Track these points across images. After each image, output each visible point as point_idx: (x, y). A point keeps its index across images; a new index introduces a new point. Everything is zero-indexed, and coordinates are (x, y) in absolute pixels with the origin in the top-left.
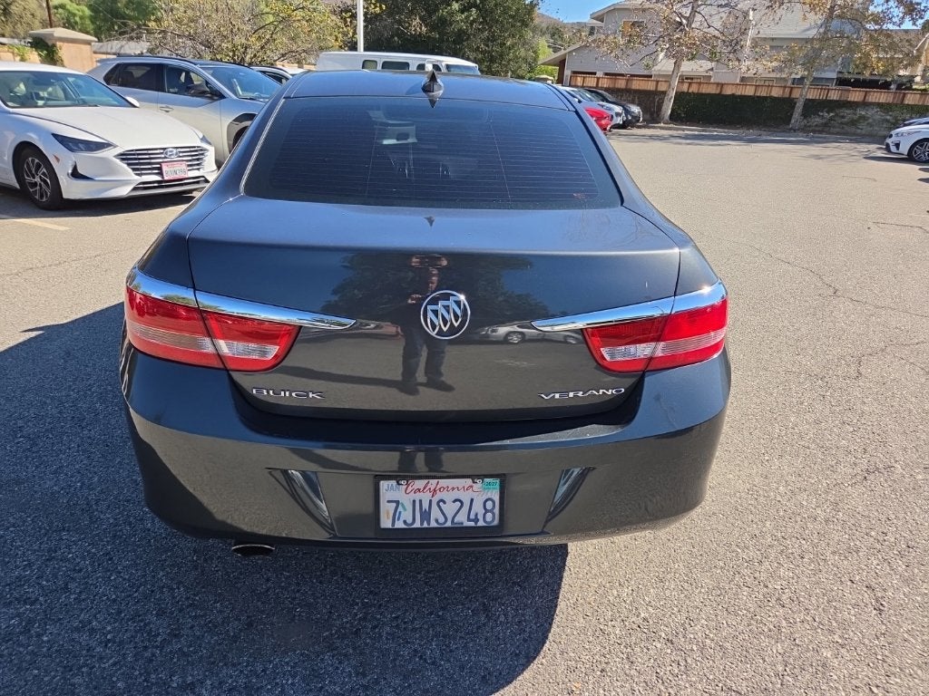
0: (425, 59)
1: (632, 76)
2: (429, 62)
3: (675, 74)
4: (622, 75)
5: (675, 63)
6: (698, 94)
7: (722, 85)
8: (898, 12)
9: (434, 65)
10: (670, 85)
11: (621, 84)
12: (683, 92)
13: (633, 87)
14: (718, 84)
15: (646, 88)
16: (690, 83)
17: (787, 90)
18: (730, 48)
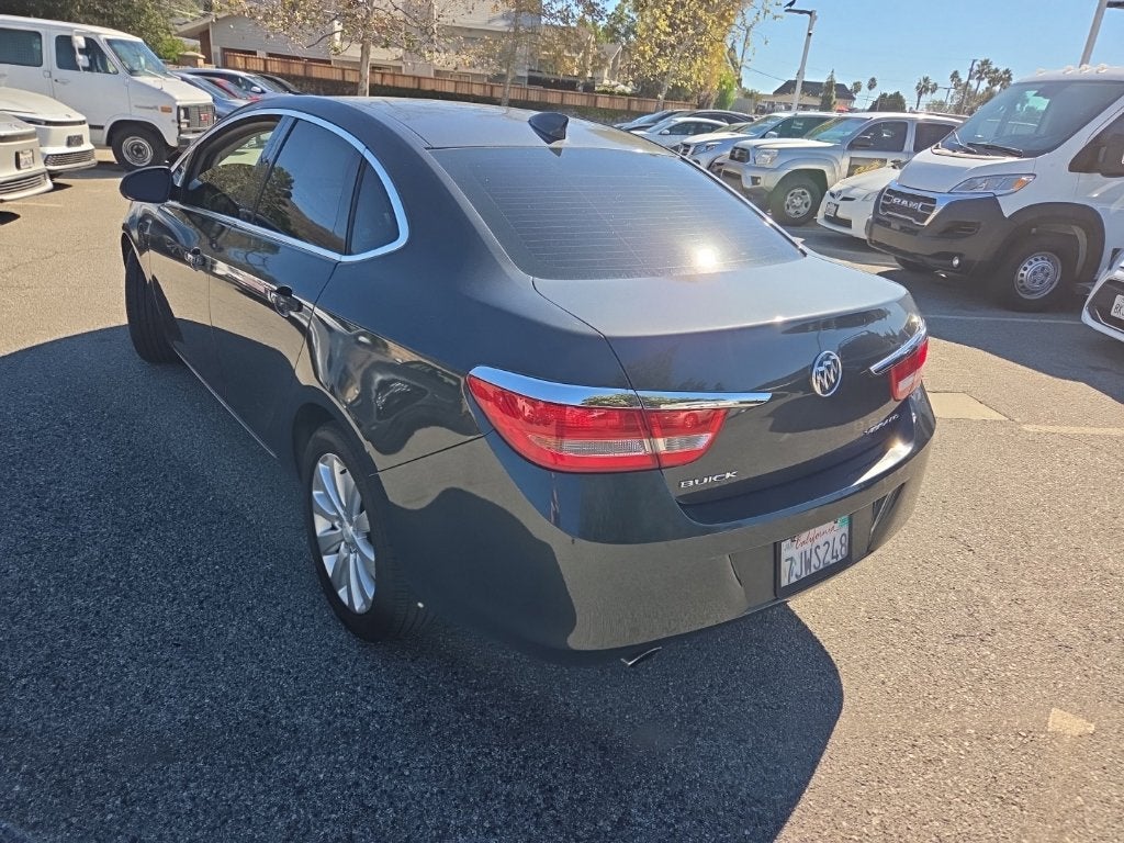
0: (72, 29)
1: (310, 60)
2: (78, 34)
3: (365, 62)
4: (297, 58)
5: (362, 48)
6: (394, 87)
7: (419, 78)
8: (578, 11)
9: (86, 39)
10: (361, 76)
11: (297, 69)
12: (376, 85)
13: (314, 75)
14: (414, 77)
15: (330, 77)
16: (383, 75)
17: (488, 88)
18: (426, 36)
